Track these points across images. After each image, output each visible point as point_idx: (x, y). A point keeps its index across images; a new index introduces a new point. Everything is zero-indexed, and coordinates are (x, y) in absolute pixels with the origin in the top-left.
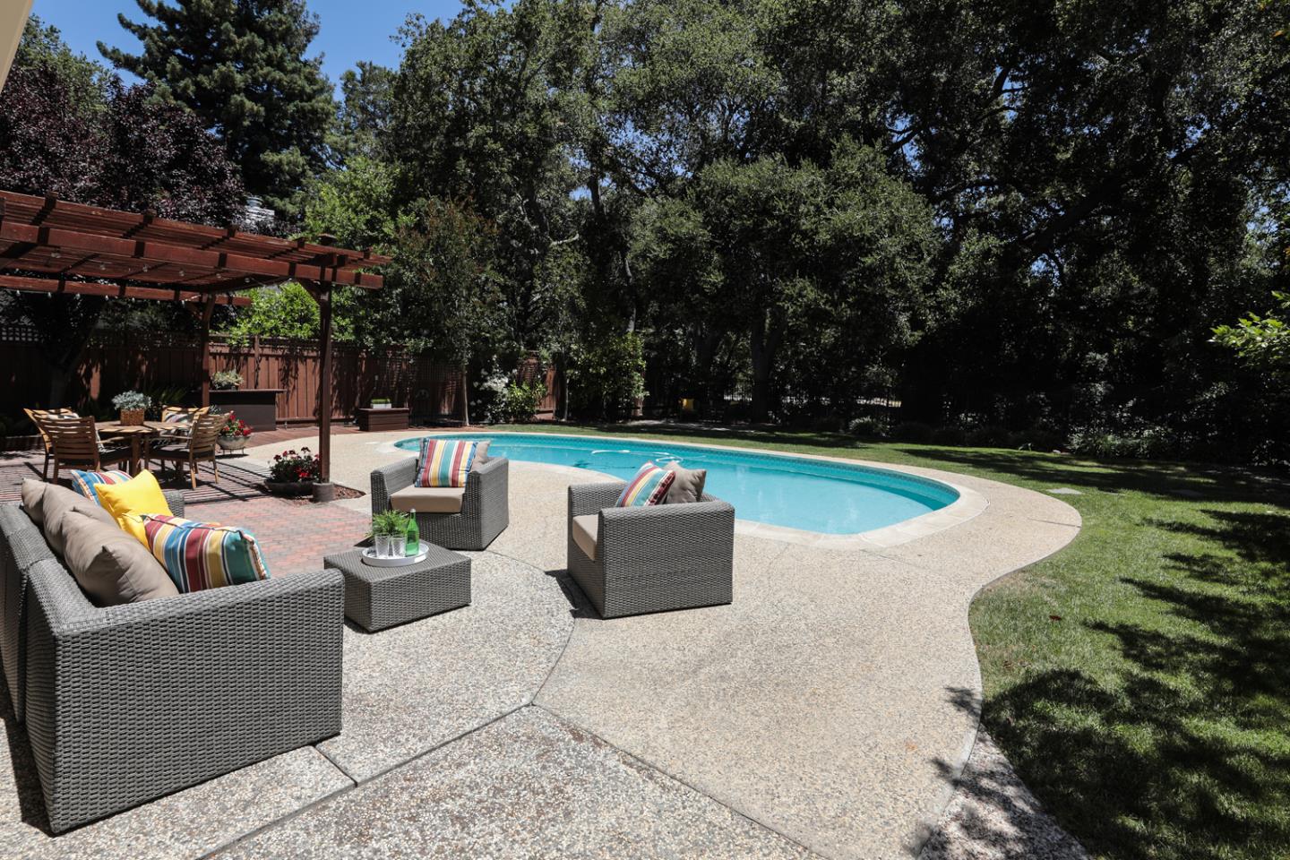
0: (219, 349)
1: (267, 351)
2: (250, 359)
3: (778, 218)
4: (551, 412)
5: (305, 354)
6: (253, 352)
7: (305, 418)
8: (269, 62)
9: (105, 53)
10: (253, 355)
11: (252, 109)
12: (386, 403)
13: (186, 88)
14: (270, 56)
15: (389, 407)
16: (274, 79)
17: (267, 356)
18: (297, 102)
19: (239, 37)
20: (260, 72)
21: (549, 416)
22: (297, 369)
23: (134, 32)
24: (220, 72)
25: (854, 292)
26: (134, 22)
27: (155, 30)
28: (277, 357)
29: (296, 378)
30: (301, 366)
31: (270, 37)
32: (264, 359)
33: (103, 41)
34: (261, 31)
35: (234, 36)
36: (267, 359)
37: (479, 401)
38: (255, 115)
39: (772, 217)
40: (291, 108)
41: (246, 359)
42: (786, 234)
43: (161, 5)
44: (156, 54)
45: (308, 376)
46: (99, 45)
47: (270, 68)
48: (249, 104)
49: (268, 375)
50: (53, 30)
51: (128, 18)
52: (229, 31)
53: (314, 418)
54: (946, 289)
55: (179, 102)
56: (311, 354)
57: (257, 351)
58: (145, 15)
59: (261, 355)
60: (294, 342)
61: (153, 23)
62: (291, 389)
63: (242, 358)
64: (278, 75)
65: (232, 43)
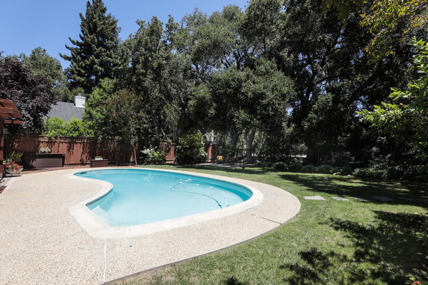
0: (44, 140)
1: (62, 141)
2: (56, 143)
3: (233, 88)
4: (173, 160)
5: (77, 141)
6: (57, 141)
7: (76, 163)
8: (107, 55)
9: (61, 56)
10: (57, 142)
11: (100, 69)
12: (101, 158)
13: (82, 64)
14: (107, 54)
15: (102, 159)
16: (108, 60)
17: (62, 142)
18: (116, 67)
19: (97, 49)
20: (104, 58)
21: (172, 162)
22: (74, 146)
23: (70, 49)
24: (91, 59)
25: (260, 114)
26: (70, 47)
27: (75, 49)
28: (66, 143)
29: (73, 149)
30: (75, 145)
31: (107, 48)
32: (61, 143)
33: (61, 53)
34: (104, 47)
35: (96, 49)
36: (62, 143)
37: (142, 157)
38: (101, 71)
39: (230, 88)
40: (114, 69)
41: (54, 143)
42: (235, 94)
43: (77, 41)
44: (75, 55)
45: (78, 148)
46: (60, 54)
47: (107, 57)
48: (99, 68)
49: (63, 149)
50: (44, 50)
51: (68, 46)
52: (94, 47)
53: (80, 163)
54: (311, 114)
55: (80, 69)
56: (79, 142)
57: (58, 140)
58: (73, 45)
59: (60, 142)
60: (72, 138)
61: (75, 46)
62: (71, 153)
63: (53, 143)
64: (109, 59)
65: (95, 51)
